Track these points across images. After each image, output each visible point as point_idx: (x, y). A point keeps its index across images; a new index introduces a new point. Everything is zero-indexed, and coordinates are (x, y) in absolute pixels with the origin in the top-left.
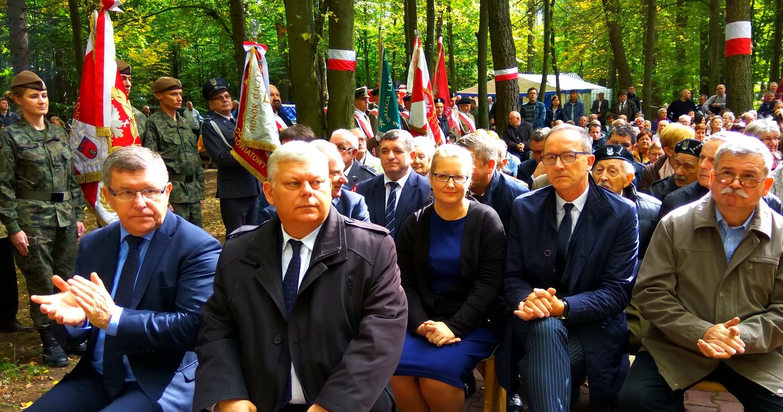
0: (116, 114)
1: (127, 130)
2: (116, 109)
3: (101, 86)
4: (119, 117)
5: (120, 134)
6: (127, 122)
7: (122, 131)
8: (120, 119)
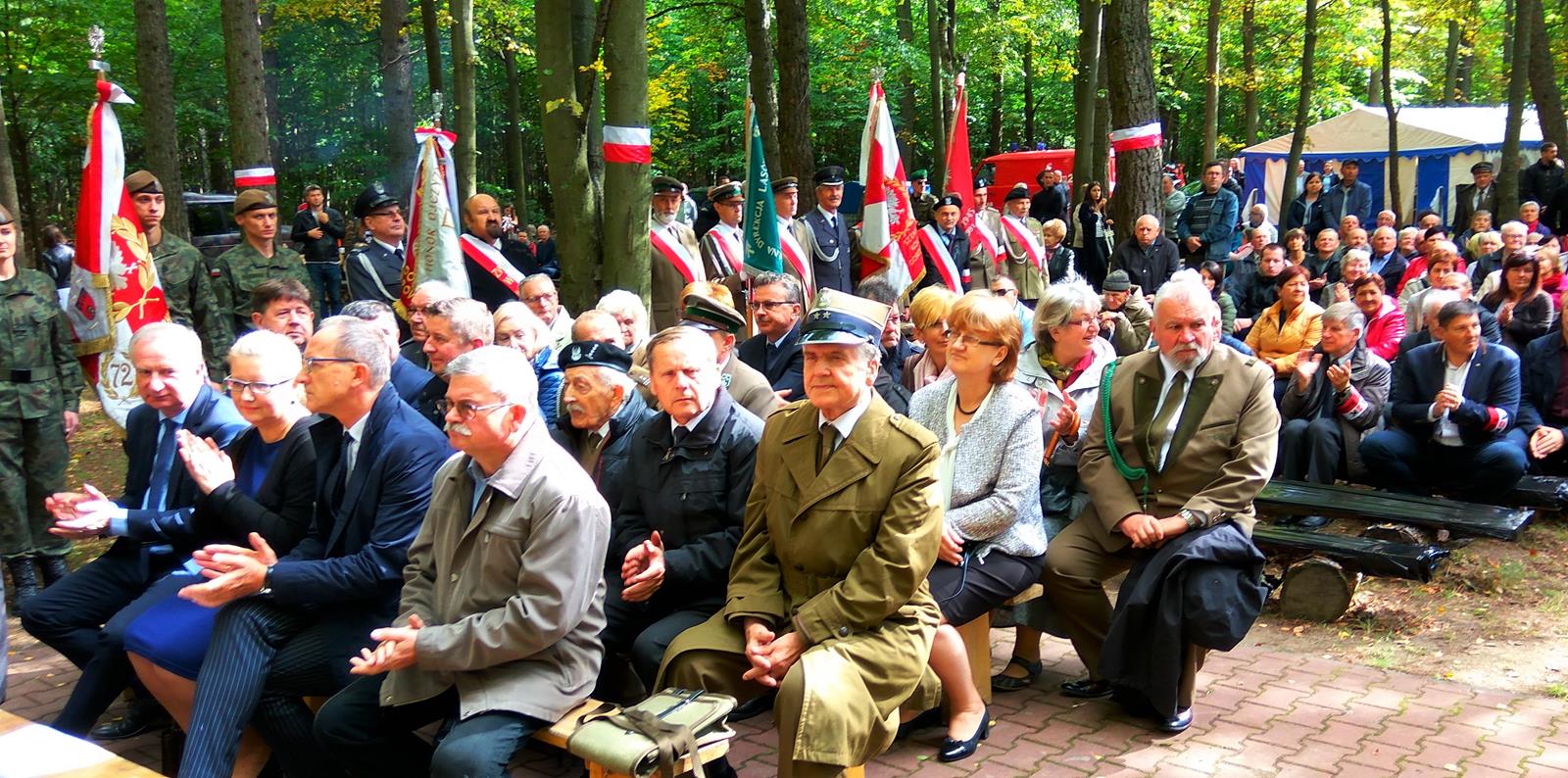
0: (119, 254)
1: (133, 278)
2: (118, 248)
3: (98, 215)
4: (122, 259)
5: (122, 284)
6: (134, 266)
7: (126, 279)
8: (123, 262)
